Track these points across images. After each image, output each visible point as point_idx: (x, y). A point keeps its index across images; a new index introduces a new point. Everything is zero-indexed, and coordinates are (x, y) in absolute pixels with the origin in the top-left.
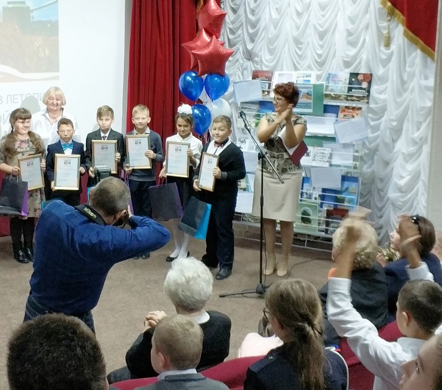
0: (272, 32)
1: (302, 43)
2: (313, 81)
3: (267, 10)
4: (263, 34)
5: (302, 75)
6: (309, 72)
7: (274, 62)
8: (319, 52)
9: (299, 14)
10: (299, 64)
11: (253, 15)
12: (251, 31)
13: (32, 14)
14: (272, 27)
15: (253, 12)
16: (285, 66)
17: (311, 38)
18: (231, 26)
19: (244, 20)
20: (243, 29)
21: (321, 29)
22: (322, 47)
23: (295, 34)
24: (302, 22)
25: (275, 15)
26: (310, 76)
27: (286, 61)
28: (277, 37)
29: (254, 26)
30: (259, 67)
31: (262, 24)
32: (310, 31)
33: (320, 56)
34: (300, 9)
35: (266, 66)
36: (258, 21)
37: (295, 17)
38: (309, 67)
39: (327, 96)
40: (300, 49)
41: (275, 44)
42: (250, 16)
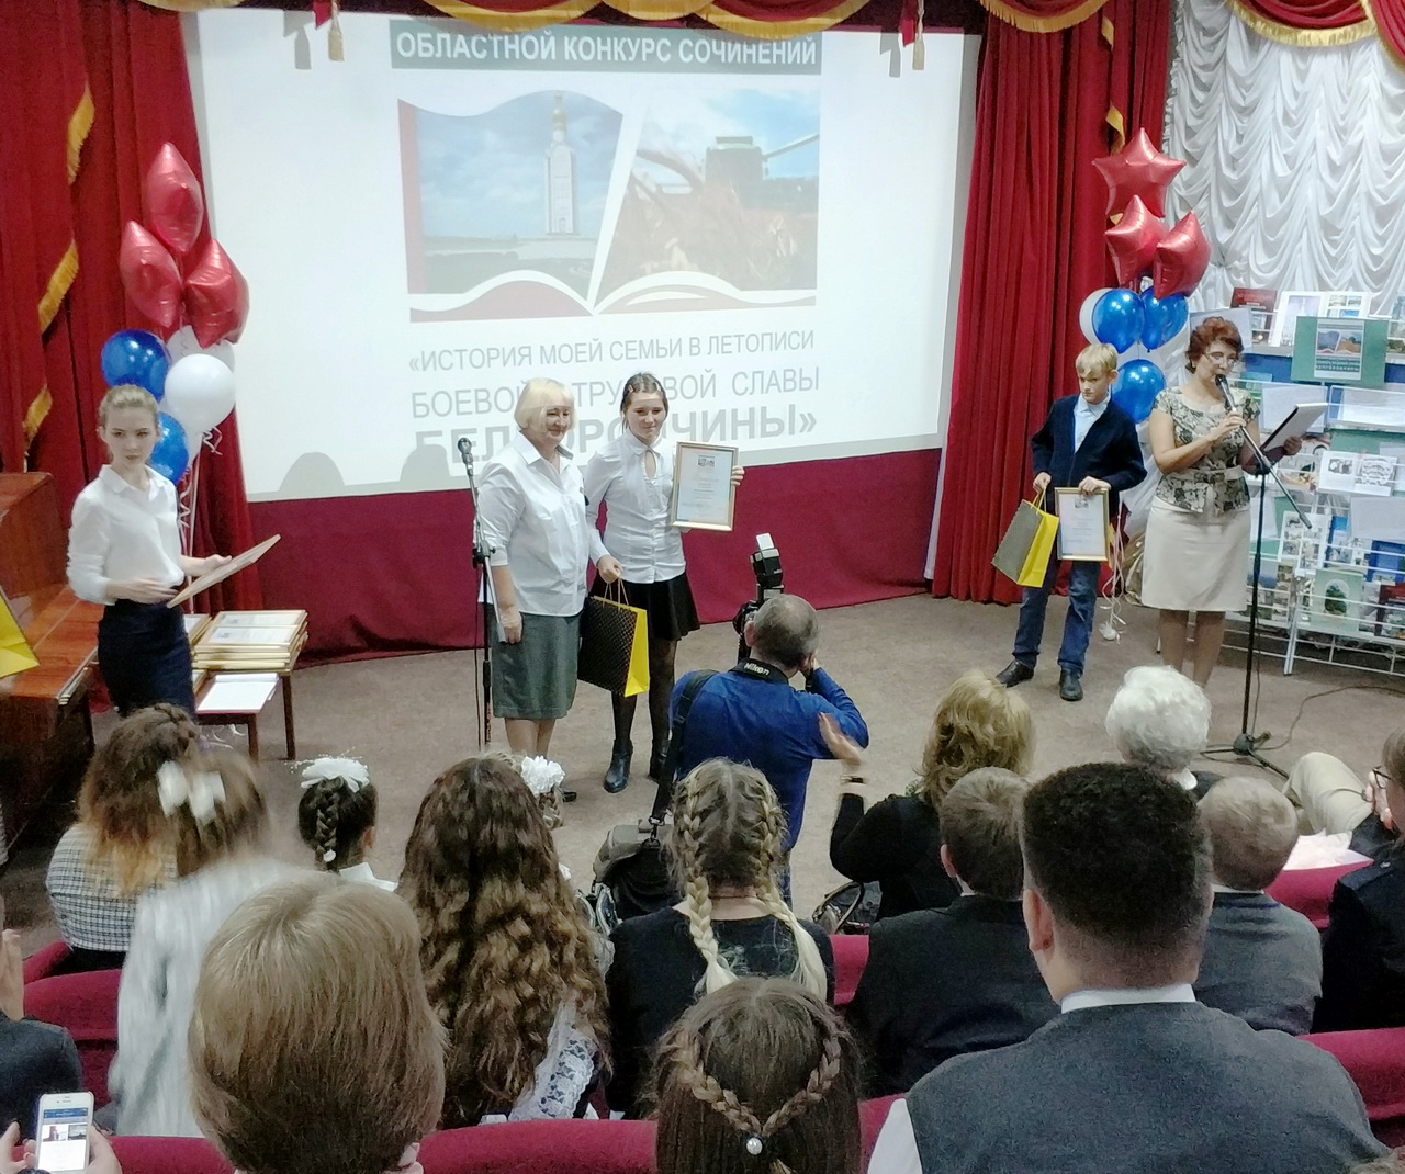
0: (1275, 204)
1: (1338, 232)
2: (1364, 313)
3: (1265, 158)
4: (1254, 210)
5: (1340, 300)
6: (1351, 294)
7: (1277, 271)
8: (1377, 251)
9: (1335, 169)
10: (1330, 275)
11: (1234, 169)
12: (1227, 203)
13: (764, 165)
14: (1275, 197)
15: (1233, 162)
16: (1299, 281)
17: (1361, 220)
18: (1183, 193)
19: (1212, 181)
20: (1209, 198)
21: (1384, 203)
22: (1382, 240)
23: (1325, 211)
24: (1340, 186)
25: (1281, 170)
26: (1359, 302)
27: (1302, 268)
28: (1285, 217)
29: (1234, 191)
30: (1241, 283)
31: (1254, 188)
32: (1359, 205)
33: (1377, 259)
34: (1337, 158)
35: (1259, 280)
36: (1244, 181)
37: (1326, 174)
38: (1353, 284)
39: (1392, 345)
40: (1334, 244)
41: (1281, 232)
42: (1227, 172)
